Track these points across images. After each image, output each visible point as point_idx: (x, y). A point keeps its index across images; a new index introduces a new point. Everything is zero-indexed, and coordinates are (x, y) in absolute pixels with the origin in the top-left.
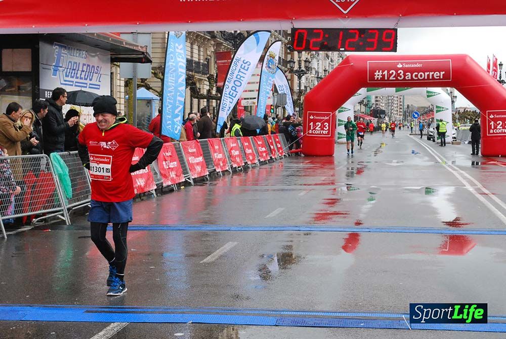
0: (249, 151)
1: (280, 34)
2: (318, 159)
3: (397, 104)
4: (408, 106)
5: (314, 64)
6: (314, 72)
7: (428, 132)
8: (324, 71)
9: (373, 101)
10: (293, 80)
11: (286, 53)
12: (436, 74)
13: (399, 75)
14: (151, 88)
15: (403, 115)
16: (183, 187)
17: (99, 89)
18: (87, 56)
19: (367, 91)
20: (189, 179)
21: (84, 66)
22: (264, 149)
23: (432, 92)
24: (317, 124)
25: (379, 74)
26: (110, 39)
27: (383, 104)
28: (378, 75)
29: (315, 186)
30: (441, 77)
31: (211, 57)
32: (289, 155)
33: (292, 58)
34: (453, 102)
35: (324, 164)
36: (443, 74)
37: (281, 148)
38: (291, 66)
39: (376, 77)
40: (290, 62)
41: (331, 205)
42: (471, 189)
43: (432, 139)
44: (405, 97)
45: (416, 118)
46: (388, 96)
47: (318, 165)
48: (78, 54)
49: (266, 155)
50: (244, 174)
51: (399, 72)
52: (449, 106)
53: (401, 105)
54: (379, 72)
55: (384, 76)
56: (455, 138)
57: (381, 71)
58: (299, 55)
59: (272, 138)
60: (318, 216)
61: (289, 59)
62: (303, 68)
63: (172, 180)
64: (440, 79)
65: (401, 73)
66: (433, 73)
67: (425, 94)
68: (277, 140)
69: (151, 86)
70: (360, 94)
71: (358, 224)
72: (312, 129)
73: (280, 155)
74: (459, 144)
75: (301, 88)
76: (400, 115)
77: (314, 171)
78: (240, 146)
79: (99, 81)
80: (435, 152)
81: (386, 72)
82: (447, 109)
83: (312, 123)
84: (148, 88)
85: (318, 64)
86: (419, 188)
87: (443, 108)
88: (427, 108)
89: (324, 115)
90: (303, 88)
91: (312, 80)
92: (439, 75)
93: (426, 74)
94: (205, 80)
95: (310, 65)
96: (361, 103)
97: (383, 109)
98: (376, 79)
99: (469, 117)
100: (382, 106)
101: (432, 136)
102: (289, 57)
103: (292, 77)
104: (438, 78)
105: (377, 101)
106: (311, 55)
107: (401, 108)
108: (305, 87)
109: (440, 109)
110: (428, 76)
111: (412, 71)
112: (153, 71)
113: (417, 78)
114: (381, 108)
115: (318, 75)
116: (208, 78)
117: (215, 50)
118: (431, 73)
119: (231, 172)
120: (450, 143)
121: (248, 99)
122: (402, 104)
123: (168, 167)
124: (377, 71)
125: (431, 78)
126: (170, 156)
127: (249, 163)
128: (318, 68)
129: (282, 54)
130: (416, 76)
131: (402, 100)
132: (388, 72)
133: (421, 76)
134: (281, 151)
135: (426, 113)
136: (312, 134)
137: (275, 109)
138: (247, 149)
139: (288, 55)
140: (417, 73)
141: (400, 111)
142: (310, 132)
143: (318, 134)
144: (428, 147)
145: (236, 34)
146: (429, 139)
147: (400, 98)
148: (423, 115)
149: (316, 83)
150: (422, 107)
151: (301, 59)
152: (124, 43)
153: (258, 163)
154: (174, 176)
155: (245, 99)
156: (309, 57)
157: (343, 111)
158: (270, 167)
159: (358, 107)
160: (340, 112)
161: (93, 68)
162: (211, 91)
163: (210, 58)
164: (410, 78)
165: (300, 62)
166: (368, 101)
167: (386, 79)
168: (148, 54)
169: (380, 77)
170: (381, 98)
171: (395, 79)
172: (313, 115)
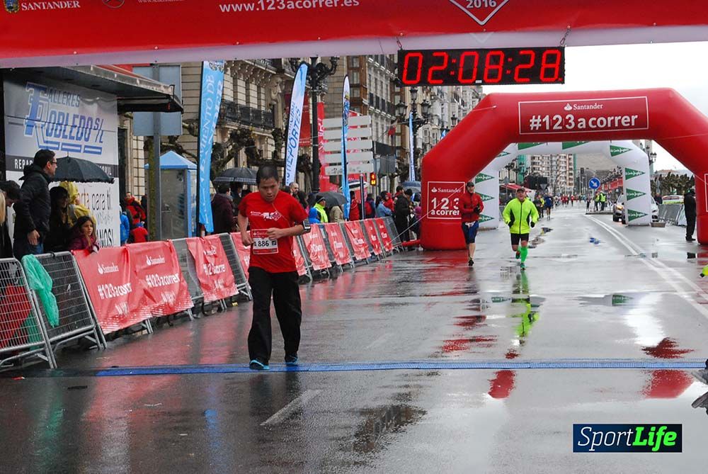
0: (338, 245)
1: (382, 64)
2: (447, 255)
3: (566, 167)
4: (582, 170)
5: (437, 109)
6: (436, 121)
7: (614, 209)
8: (452, 119)
9: (528, 163)
10: (405, 135)
11: (393, 94)
12: (625, 120)
13: (567, 122)
14: (185, 152)
15: (575, 184)
16: (236, 303)
17: (100, 153)
18: (81, 102)
19: (519, 149)
20: (245, 290)
21: (76, 119)
22: (361, 241)
23: (618, 148)
24: (443, 200)
25: (536, 121)
26: (116, 76)
27: (544, 169)
28: (535, 123)
29: (441, 297)
30: (633, 124)
31: (277, 103)
32: (401, 250)
33: (403, 100)
34: (651, 162)
35: (455, 262)
36: (635, 119)
37: (387, 239)
38: (401, 112)
39: (532, 126)
40: (399, 106)
41: (468, 327)
42: (685, 296)
43: (620, 220)
44: (577, 157)
45: (594, 188)
46: (551, 155)
47: (446, 264)
48: (65, 100)
49: (366, 250)
50: (331, 280)
51: (567, 117)
52: (646, 168)
53: (570, 169)
54: (536, 118)
55: (543, 124)
56: (656, 217)
57: (539, 117)
58: (412, 96)
59: (374, 223)
60: (448, 344)
61: (397, 102)
62: (420, 116)
63: (219, 292)
64: (631, 127)
65: (570, 118)
66: (620, 117)
67: (609, 151)
68: (381, 227)
69: (184, 148)
70: (508, 154)
71: (511, 355)
72: (435, 208)
73: (387, 250)
74: (663, 225)
75: (418, 147)
76: (570, 184)
77: (440, 274)
78: (324, 237)
79: (101, 142)
80: (627, 239)
81: (547, 119)
82: (643, 173)
83: (435, 199)
84: (180, 151)
85: (442, 108)
86: (602, 296)
87: (636, 172)
88: (612, 173)
89: (453, 187)
90: (420, 146)
91: (433, 134)
92: (629, 120)
93: (610, 119)
94: (269, 137)
95: (430, 111)
96: (509, 167)
97: (544, 175)
98: (532, 129)
99: (676, 185)
100: (543, 171)
101: (620, 214)
102: (397, 99)
103: (403, 130)
104: (629, 125)
105: (533, 163)
106: (431, 96)
107: (571, 174)
108: (423, 144)
109: (631, 174)
110: (613, 122)
111: (587, 115)
112: (187, 125)
113: (595, 126)
114: (541, 174)
115: (443, 126)
116: (273, 134)
117: (283, 91)
118: (617, 119)
119: (311, 278)
120: (648, 225)
121: (335, 164)
122: (572, 167)
123: (211, 273)
124: (534, 117)
125: (616, 125)
126: (215, 256)
127: (339, 263)
128: (442, 115)
129: (387, 94)
130: (594, 123)
131: (572, 161)
132: (551, 118)
133: (602, 122)
134: (388, 244)
135: (610, 180)
136: (436, 216)
137: (378, 179)
138: (335, 242)
139: (396, 97)
140: (595, 119)
141: (570, 179)
142: (433, 213)
143: (445, 216)
144: (615, 233)
145: (315, 66)
146: (616, 220)
147: (570, 159)
148: (605, 183)
149: (440, 138)
150: (603, 172)
151: (416, 102)
152: (138, 82)
153: (353, 263)
154: (221, 287)
155: (331, 165)
156: (428, 98)
157: (482, 180)
158: (372, 268)
159: (505, 173)
160: (477, 181)
161: (90, 122)
162: (279, 154)
163: (275, 103)
164: (584, 126)
165: (414, 105)
166: (521, 164)
167: (548, 128)
168: (177, 98)
169: (538, 125)
170: (540, 158)
171: (561, 128)
172: (437, 186)
